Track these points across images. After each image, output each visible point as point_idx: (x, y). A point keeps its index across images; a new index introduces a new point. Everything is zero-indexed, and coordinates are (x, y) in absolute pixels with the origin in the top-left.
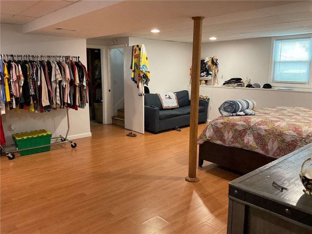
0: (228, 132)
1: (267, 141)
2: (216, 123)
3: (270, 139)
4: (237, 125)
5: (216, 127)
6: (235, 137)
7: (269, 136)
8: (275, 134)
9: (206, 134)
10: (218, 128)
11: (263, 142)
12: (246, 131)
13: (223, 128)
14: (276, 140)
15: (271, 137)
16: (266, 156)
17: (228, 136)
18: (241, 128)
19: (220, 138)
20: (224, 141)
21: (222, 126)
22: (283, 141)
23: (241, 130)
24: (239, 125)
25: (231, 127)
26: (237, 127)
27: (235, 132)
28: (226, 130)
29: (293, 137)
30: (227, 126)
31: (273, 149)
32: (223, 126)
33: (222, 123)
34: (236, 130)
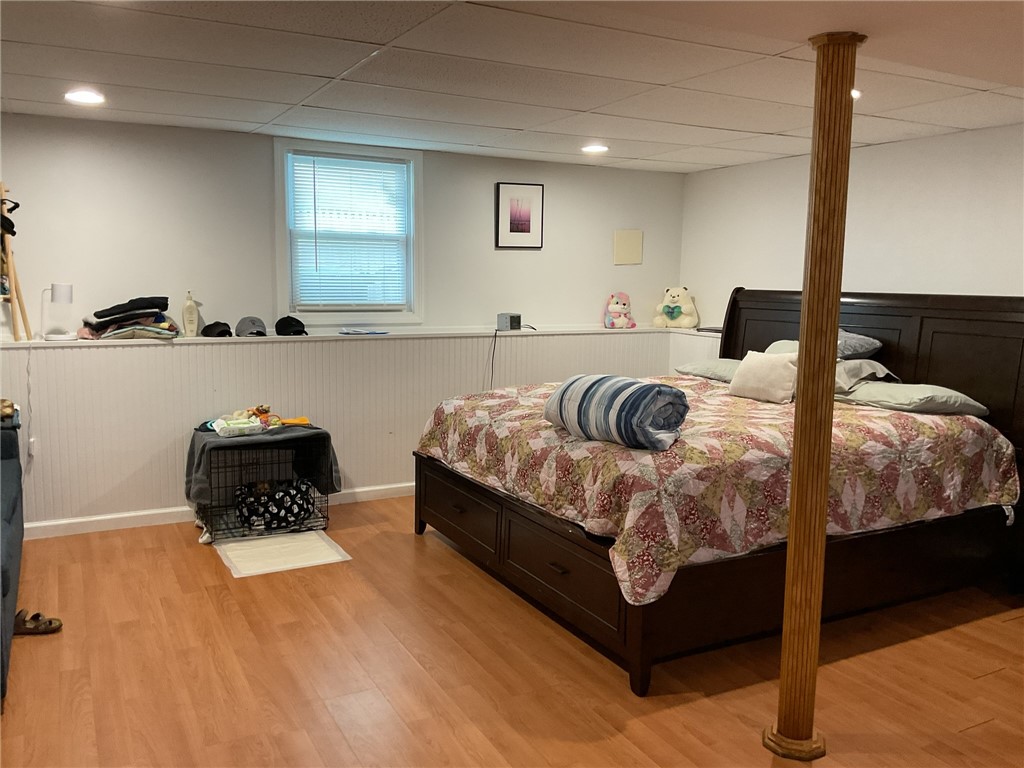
0: (732, 501)
1: (839, 490)
2: (679, 484)
3: (845, 482)
4: (750, 465)
5: (686, 496)
6: (758, 510)
7: (840, 474)
8: (849, 462)
9: (671, 537)
10: (692, 498)
11: (831, 497)
12: (783, 479)
13: (710, 495)
14: (858, 480)
15: (846, 474)
16: (847, 536)
17: (734, 517)
18: (764, 475)
19: (707, 536)
20: (722, 541)
21: (702, 486)
22: (870, 475)
23: (767, 480)
24: (755, 465)
25: (735, 480)
26: (753, 474)
27: (753, 493)
28: (721, 498)
29: (884, 457)
30: (723, 482)
31: (855, 508)
32: (708, 484)
33: (700, 477)
34: (754, 486)
